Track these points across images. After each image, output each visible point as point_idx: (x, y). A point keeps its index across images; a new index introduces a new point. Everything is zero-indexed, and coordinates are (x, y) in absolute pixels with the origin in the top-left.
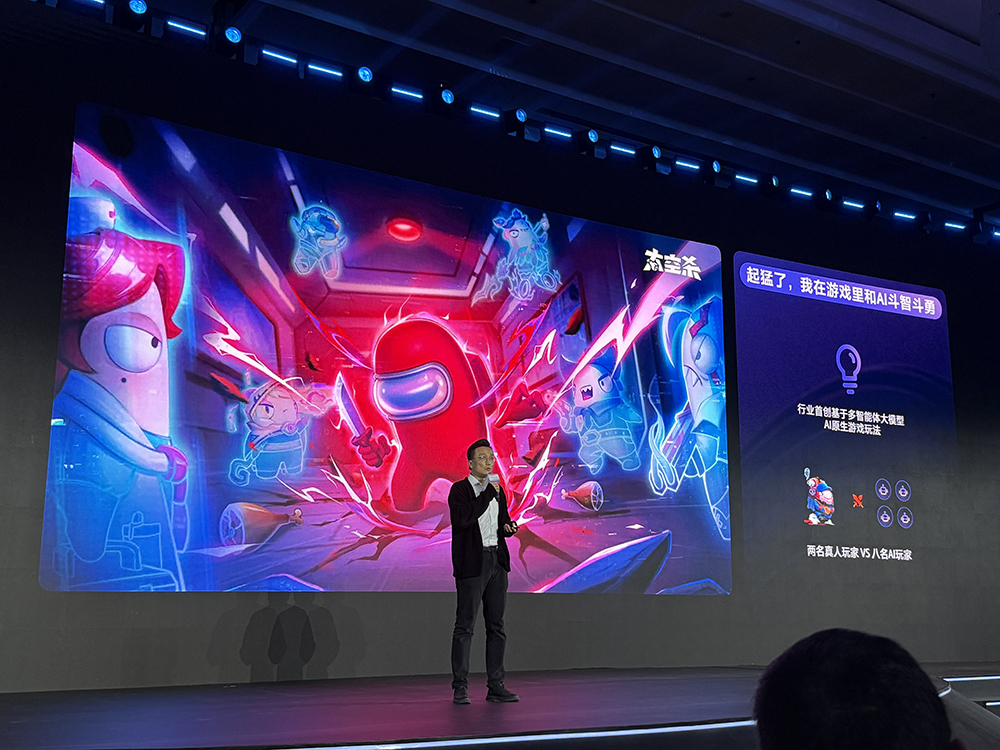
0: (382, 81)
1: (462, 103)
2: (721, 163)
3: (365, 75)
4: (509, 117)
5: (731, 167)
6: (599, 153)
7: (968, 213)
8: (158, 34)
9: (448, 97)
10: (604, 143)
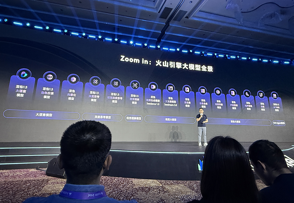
0: (181, 50)
1: (193, 52)
3: (178, 50)
4: (201, 53)
5: (241, 56)
6: (217, 57)
8: (149, 48)
9: (191, 51)
10: (218, 55)
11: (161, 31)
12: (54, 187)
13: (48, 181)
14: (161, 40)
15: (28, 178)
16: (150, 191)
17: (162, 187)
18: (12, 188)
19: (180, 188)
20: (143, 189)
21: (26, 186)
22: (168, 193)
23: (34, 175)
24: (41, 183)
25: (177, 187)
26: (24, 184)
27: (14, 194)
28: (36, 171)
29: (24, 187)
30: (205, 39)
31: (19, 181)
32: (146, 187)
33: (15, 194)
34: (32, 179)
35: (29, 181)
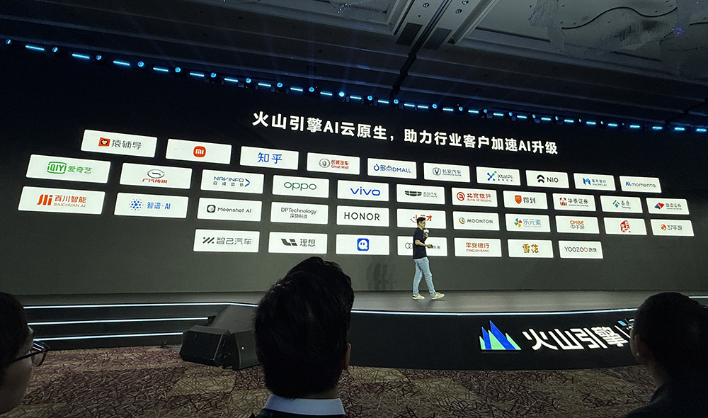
0: (440, 107)
1: (466, 110)
2: (558, 116)
3: (435, 106)
4: (481, 112)
5: (563, 117)
6: (514, 119)
7: (663, 122)
8: (375, 104)
9: (461, 109)
10: (514, 115)
11: (401, 71)
12: (195, 382)
13: (183, 370)
14: (401, 88)
15: (146, 365)
16: (384, 392)
17: (408, 383)
18: (116, 385)
19: (444, 386)
20: (370, 387)
21: (144, 380)
22: (422, 397)
23: (157, 360)
24: (171, 376)
25: (438, 383)
26: (139, 377)
27: (121, 398)
28: (161, 350)
29: (139, 383)
30: (490, 85)
31: (129, 371)
32: (376, 383)
33: (122, 396)
34: (152, 366)
35: (147, 370)
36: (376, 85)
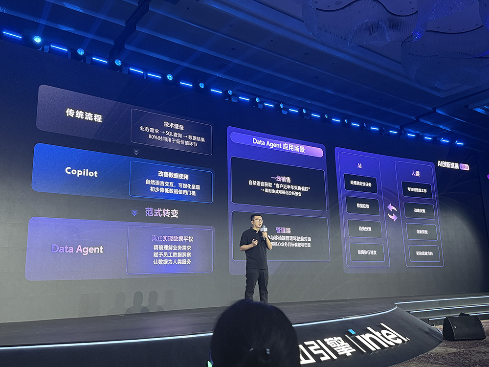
0: (176, 79)
1: (207, 88)
2: (306, 109)
3: (170, 77)
4: (225, 93)
5: (310, 111)
6: (261, 107)
7: (398, 127)
8: (89, 62)
9: (202, 86)
11: (126, 23)
14: (126, 47)
30: (236, 61)
36: (90, 36)
